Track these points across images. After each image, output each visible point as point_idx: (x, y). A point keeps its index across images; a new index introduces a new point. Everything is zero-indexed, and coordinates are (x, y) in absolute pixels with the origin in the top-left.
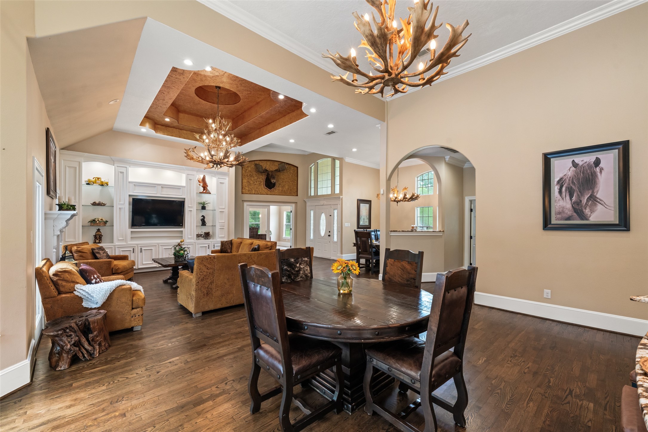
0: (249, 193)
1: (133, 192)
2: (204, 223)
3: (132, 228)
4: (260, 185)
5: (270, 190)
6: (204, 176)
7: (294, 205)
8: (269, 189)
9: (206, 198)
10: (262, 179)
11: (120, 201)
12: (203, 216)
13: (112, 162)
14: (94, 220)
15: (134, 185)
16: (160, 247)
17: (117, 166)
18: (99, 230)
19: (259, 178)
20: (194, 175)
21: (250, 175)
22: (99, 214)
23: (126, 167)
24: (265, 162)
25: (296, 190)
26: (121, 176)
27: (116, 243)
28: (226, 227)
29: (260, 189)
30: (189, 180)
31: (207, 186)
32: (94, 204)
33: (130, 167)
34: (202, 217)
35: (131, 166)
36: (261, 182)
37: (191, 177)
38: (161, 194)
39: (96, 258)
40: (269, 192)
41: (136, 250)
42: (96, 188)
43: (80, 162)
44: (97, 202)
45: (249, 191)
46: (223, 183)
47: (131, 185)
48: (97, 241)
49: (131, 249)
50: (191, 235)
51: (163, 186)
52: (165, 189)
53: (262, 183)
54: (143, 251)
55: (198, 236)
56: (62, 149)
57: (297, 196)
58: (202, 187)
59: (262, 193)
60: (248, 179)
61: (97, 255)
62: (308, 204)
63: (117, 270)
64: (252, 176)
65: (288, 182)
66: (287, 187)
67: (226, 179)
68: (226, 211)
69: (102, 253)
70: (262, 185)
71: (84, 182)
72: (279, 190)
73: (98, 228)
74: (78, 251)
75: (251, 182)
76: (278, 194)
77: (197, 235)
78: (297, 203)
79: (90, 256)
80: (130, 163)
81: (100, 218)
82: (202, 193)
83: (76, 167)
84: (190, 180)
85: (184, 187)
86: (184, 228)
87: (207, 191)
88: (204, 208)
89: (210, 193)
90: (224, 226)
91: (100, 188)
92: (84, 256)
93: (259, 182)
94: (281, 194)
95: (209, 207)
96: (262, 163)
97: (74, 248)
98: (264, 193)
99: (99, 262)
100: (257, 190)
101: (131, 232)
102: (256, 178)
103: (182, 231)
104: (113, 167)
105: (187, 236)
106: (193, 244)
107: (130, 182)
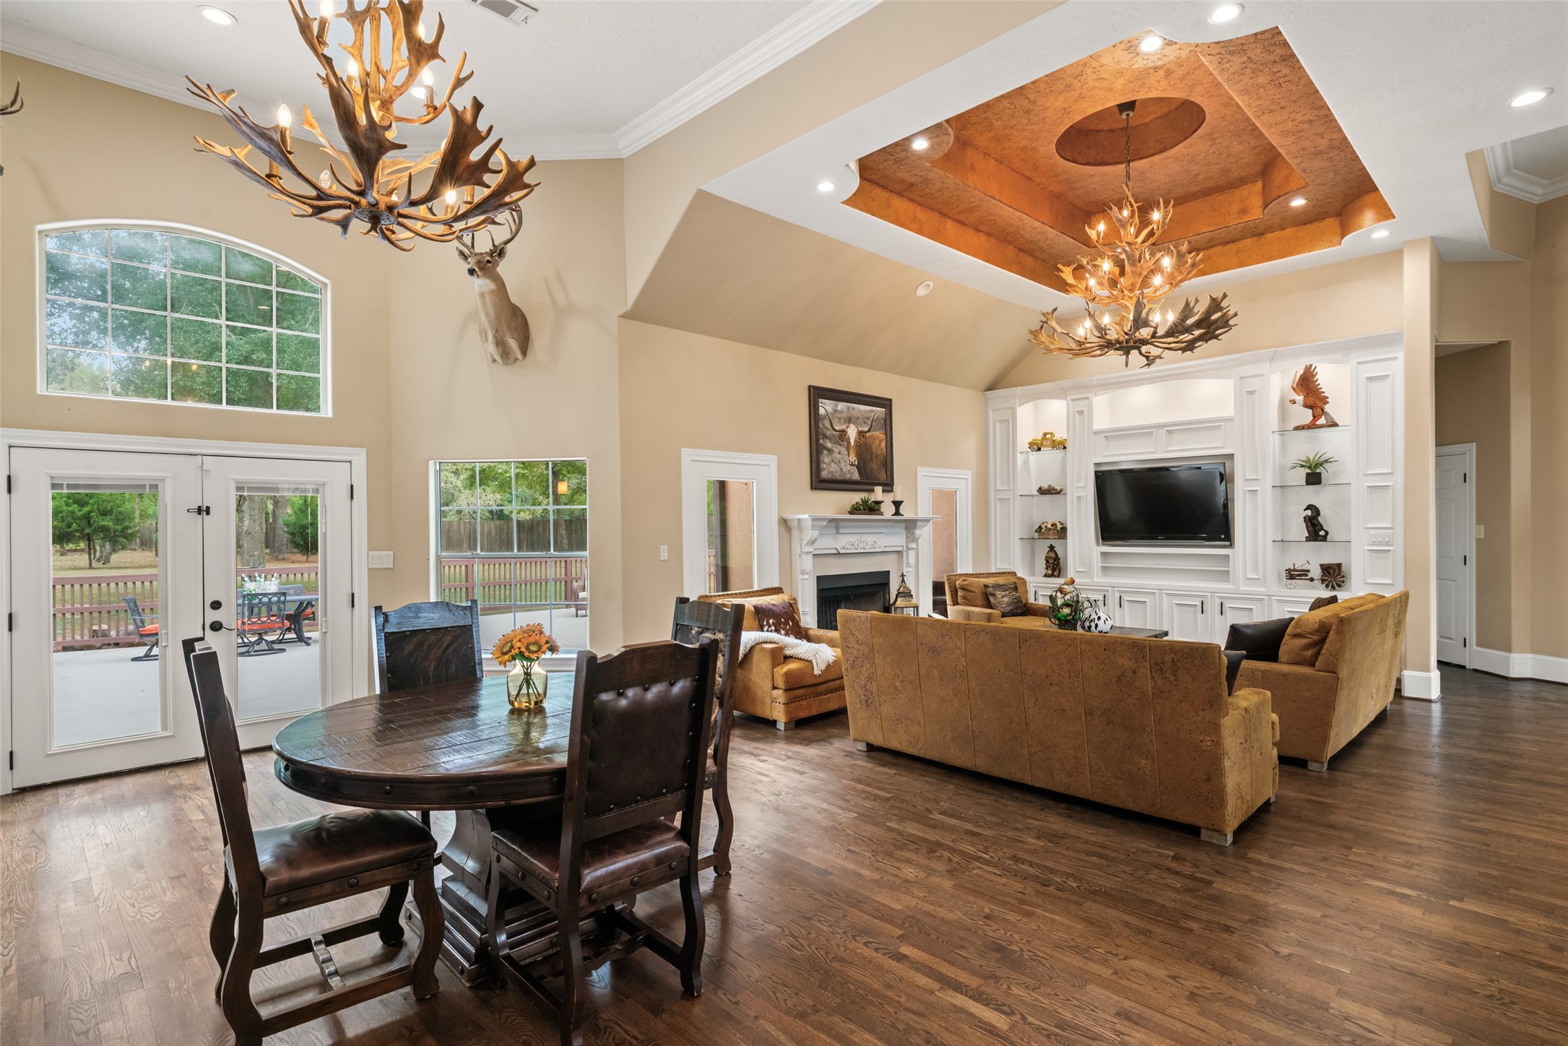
1: (1106, 456)
2: (1315, 529)
3: (1102, 545)
6: (1307, 365)
9: (1327, 443)
11: (1079, 481)
12: (1313, 507)
13: (1061, 394)
14: (1040, 526)
15: (1105, 437)
16: (1165, 598)
17: (1072, 400)
18: (1052, 548)
20: (1262, 375)
23: (1088, 398)
26: (1082, 417)
28: (1398, 548)
30: (1247, 397)
31: (1324, 400)
32: (1042, 491)
33: (1096, 395)
34: (1309, 513)
35: (1098, 393)
37: (1251, 385)
38: (1166, 451)
41: (1110, 601)
42: (1046, 455)
43: (1013, 408)
44: (1046, 487)
46: (1384, 377)
47: (1099, 438)
48: (1049, 572)
49: (1100, 596)
50: (1256, 571)
51: (1171, 428)
52: (1177, 437)
54: (1125, 604)
55: (1293, 575)
56: (991, 388)
58: (1306, 406)
61: (991, 599)
67: (1396, 358)
68: (1398, 482)
69: (999, 596)
71: (1022, 447)
74: (963, 588)
77: (1289, 571)
79: (980, 600)
80: (1091, 389)
81: (1051, 522)
83: (1008, 420)
84: (1251, 393)
85: (1231, 419)
86: (1231, 546)
87: (1329, 419)
88: (1314, 479)
89: (1338, 424)
90: (1388, 544)
91: (1055, 452)
95: (1333, 474)
101: (1102, 553)
103: (1228, 556)
104: (1065, 402)
105: (1246, 574)
106: (1261, 600)
107: (1095, 433)
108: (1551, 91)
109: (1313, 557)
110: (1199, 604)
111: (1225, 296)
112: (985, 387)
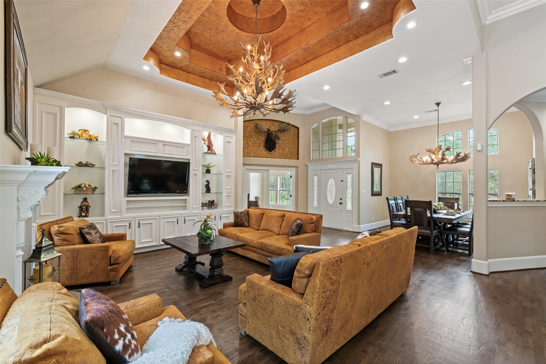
0: (248, 156)
1: (130, 150)
3: (127, 197)
4: (259, 147)
5: (270, 153)
6: (210, 132)
7: (294, 169)
8: (269, 152)
9: (210, 159)
10: (262, 141)
11: (113, 162)
12: (207, 181)
13: (103, 110)
14: (79, 187)
15: (131, 140)
16: (161, 219)
17: (110, 115)
18: (85, 199)
19: (259, 139)
20: (199, 131)
21: (249, 135)
22: (86, 178)
23: (121, 118)
24: (265, 121)
25: (297, 153)
26: (115, 128)
27: (109, 216)
28: (233, 195)
29: (260, 152)
31: (212, 145)
32: (80, 165)
33: (126, 117)
34: (207, 183)
35: (127, 116)
36: (261, 144)
37: (196, 134)
38: (163, 153)
39: (86, 241)
40: (269, 155)
41: (133, 225)
42: (83, 143)
43: (61, 107)
44: (84, 162)
45: (248, 153)
46: (230, 142)
47: (128, 141)
48: (83, 214)
49: (127, 224)
50: (196, 205)
51: (165, 143)
52: (167, 148)
53: (262, 145)
54: (141, 226)
55: (204, 205)
57: (298, 159)
58: (207, 146)
59: (261, 156)
60: (247, 140)
61: (87, 236)
62: (310, 168)
64: (251, 137)
65: (289, 144)
66: (287, 150)
67: (233, 137)
68: (233, 175)
69: (93, 234)
70: (262, 147)
71: (66, 135)
72: (279, 153)
73: (84, 196)
74: (59, 233)
75: (250, 144)
76: (278, 157)
77: (202, 204)
78: (298, 167)
79: (77, 238)
80: (126, 112)
81: (88, 184)
82: (207, 153)
83: (56, 114)
84: (195, 137)
85: (188, 145)
86: (188, 195)
87: (213, 152)
88: (208, 171)
89: (216, 154)
90: (230, 193)
91: (86, 143)
92: (69, 239)
93: (258, 143)
94: (282, 157)
95: (213, 170)
96: (261, 122)
97: (54, 229)
98: (264, 156)
99: (90, 249)
100: (256, 152)
101: (127, 201)
102: (255, 139)
103: (186, 200)
104: (105, 116)
105: (193, 206)
106: (198, 215)
107: (126, 137)
109: (207, 199)
110: (176, 220)
112: (38, 83)
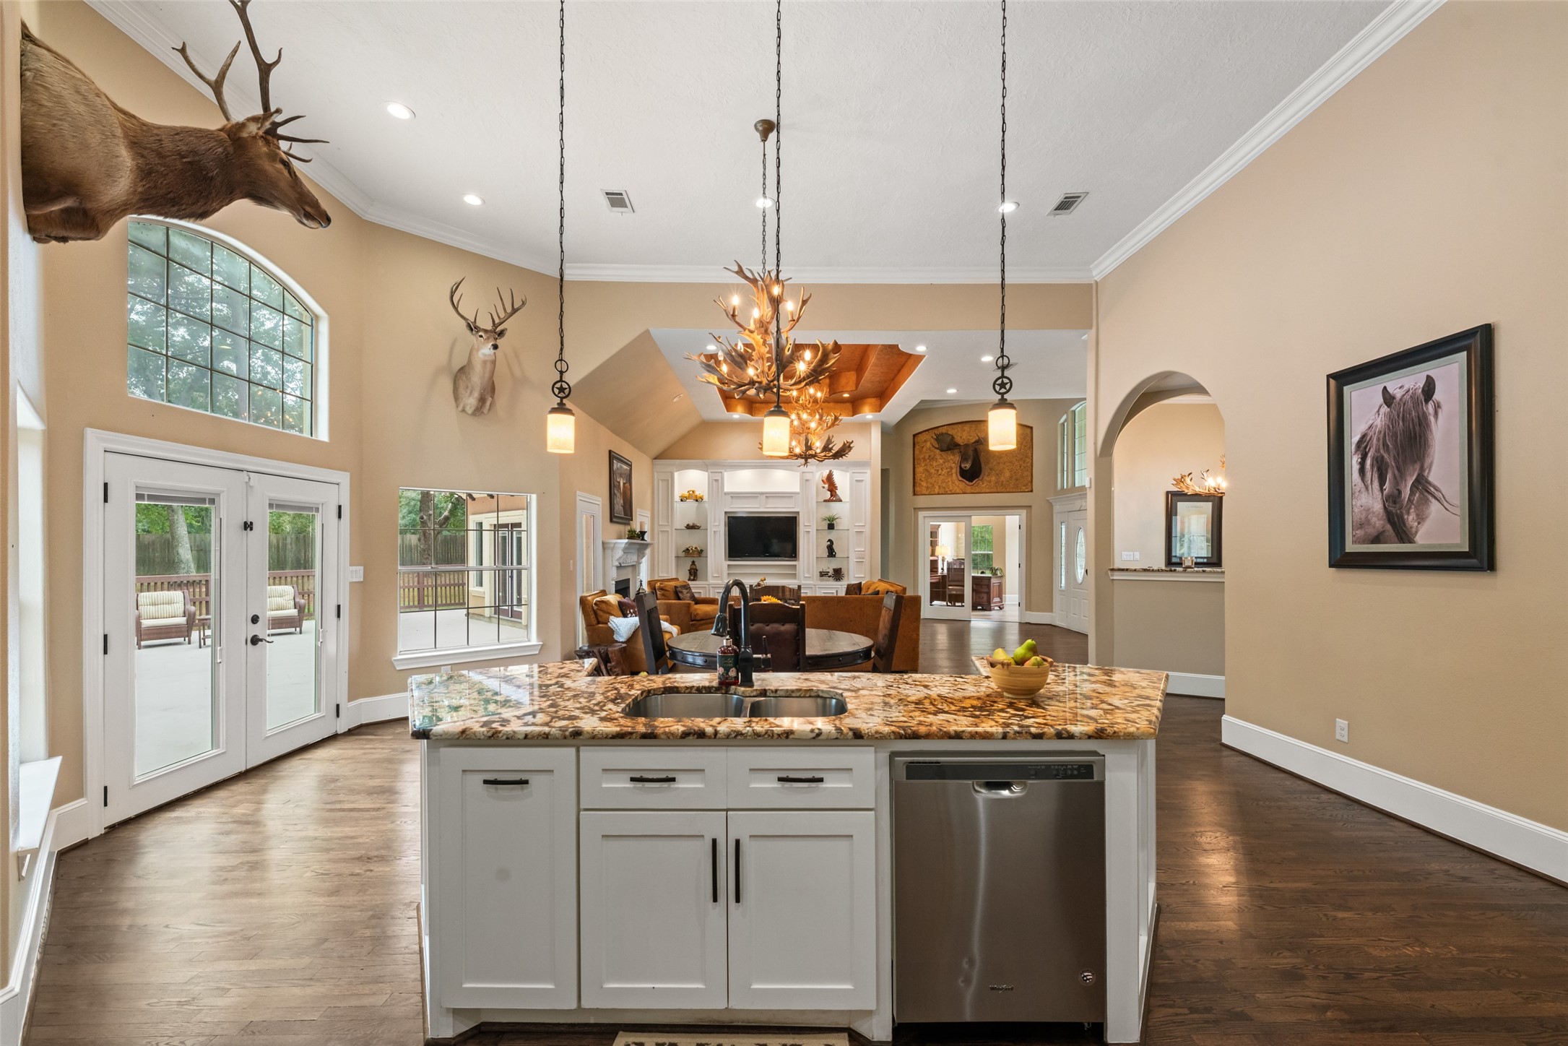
0: (927, 493)
1: (729, 508)
2: (831, 552)
3: (729, 560)
4: (949, 474)
5: (971, 484)
6: (831, 471)
7: (1024, 512)
8: (967, 482)
10: (954, 463)
11: (715, 522)
12: (830, 540)
13: (705, 467)
14: (688, 549)
15: (731, 496)
17: (711, 472)
18: (693, 562)
19: (949, 461)
21: (930, 456)
22: (693, 541)
23: (721, 472)
24: (960, 426)
25: (1029, 479)
26: (716, 484)
27: (711, 581)
28: (867, 560)
29: (950, 483)
30: (805, 482)
31: (836, 488)
32: (688, 527)
33: (725, 471)
34: (829, 543)
35: (727, 470)
36: (951, 468)
37: (808, 476)
38: (766, 508)
39: (679, 598)
40: (969, 487)
42: (691, 504)
43: (671, 473)
44: (691, 524)
45: (927, 488)
46: (862, 481)
47: (729, 497)
48: (692, 578)
50: (808, 573)
51: (769, 496)
52: (770, 500)
53: (954, 471)
55: (823, 574)
56: (655, 459)
57: (1032, 491)
58: (828, 490)
59: (953, 492)
60: (926, 465)
61: (680, 595)
62: (1057, 508)
63: (695, 616)
64: (933, 458)
65: (1011, 462)
66: (1008, 474)
67: (866, 473)
68: (867, 530)
69: (687, 594)
70: (954, 475)
71: (677, 498)
72: (990, 482)
73: (692, 559)
74: (661, 589)
75: (932, 471)
76: (987, 491)
77: (820, 572)
78: (1030, 507)
79: (672, 595)
80: (725, 466)
81: (694, 546)
82: (829, 501)
83: (668, 480)
84: (807, 480)
85: (798, 493)
86: (798, 560)
87: (837, 498)
88: (831, 527)
89: (841, 501)
90: (863, 558)
91: (696, 504)
92: (666, 595)
93: (947, 469)
94: (995, 490)
95: (840, 525)
96: (953, 429)
97: (658, 585)
98: (958, 491)
99: (681, 604)
100: (944, 485)
101: (728, 565)
102: (941, 461)
103: (796, 565)
104: (707, 473)
105: (804, 574)
106: (812, 588)
107: (726, 494)
108: (958, 390)
109: (830, 566)
111: (852, 442)
112: (654, 456)
